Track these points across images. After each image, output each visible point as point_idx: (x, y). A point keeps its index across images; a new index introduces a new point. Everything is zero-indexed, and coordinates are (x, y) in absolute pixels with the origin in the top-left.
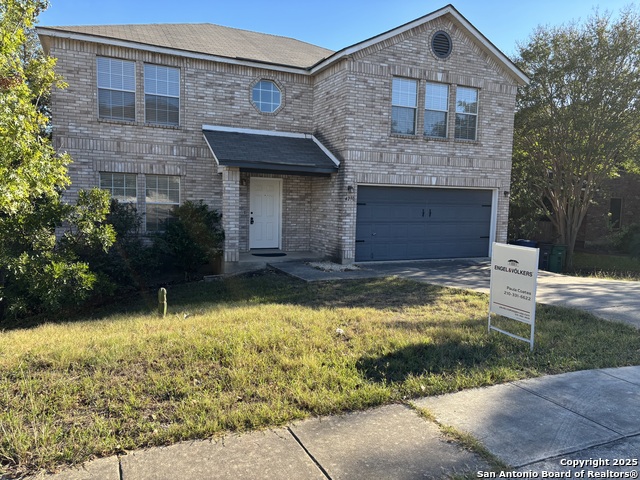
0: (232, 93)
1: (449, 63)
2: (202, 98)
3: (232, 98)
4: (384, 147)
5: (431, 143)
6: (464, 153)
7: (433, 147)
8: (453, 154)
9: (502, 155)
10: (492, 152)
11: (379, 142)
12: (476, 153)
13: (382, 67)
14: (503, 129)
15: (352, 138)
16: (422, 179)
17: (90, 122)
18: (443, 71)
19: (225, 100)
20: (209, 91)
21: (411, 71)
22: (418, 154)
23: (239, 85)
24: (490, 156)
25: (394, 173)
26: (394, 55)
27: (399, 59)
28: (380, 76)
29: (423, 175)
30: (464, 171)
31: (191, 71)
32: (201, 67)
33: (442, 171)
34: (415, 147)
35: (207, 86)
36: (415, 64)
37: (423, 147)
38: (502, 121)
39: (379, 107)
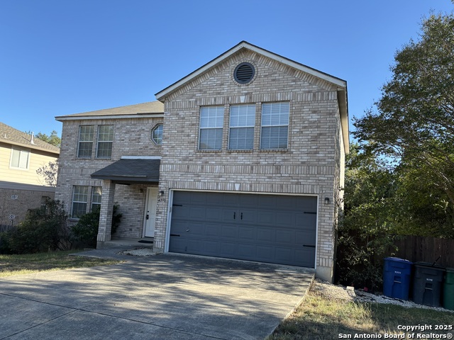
0: (140, 135)
1: (252, 86)
2: (123, 140)
3: (139, 138)
4: (190, 160)
5: (234, 154)
6: (271, 161)
7: (235, 158)
8: (258, 163)
9: (319, 160)
10: (305, 158)
11: (187, 157)
12: (284, 160)
13: (190, 102)
14: (320, 134)
15: (166, 155)
16: (226, 186)
17: (72, 160)
18: (246, 94)
19: (135, 140)
20: (127, 136)
21: (215, 100)
22: (221, 164)
23: (144, 130)
24: (303, 163)
25: (199, 181)
26: (200, 91)
27: (205, 92)
28: (189, 109)
29: (226, 182)
30: (270, 178)
31: (119, 126)
32: (124, 122)
33: (246, 178)
34: (218, 159)
35: (126, 133)
36: (219, 93)
37: (225, 158)
38: (318, 127)
39: (187, 131)
